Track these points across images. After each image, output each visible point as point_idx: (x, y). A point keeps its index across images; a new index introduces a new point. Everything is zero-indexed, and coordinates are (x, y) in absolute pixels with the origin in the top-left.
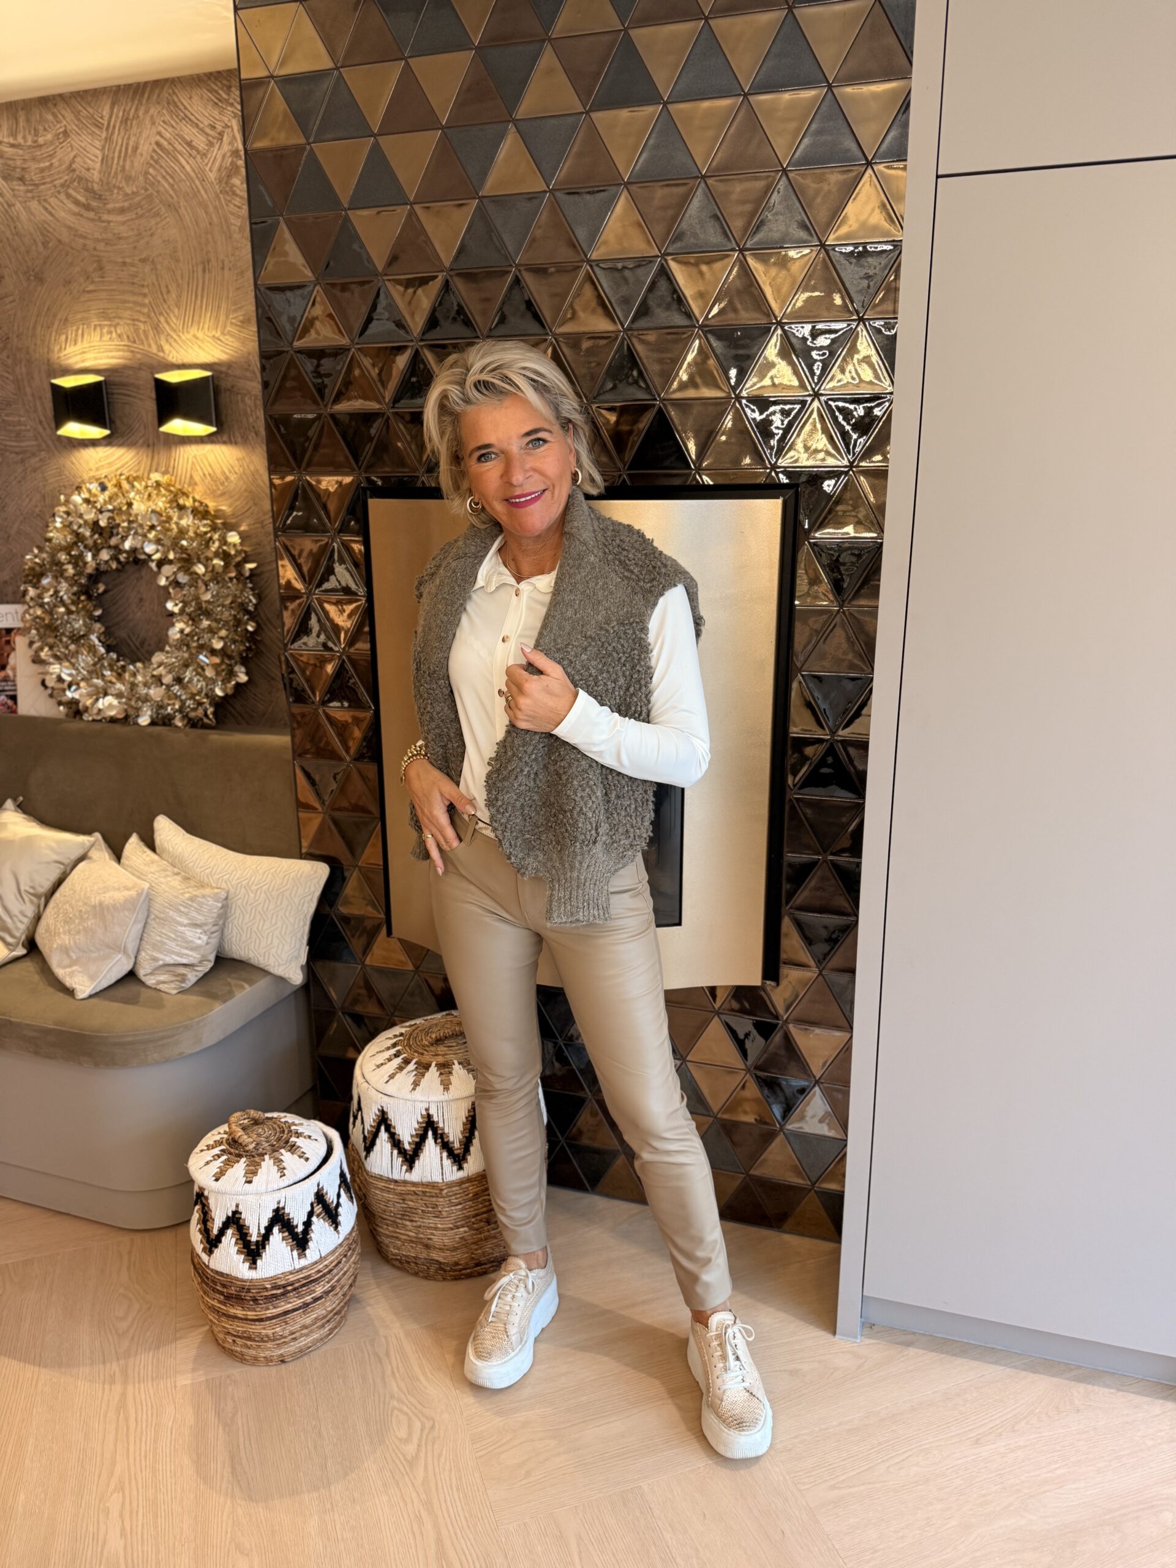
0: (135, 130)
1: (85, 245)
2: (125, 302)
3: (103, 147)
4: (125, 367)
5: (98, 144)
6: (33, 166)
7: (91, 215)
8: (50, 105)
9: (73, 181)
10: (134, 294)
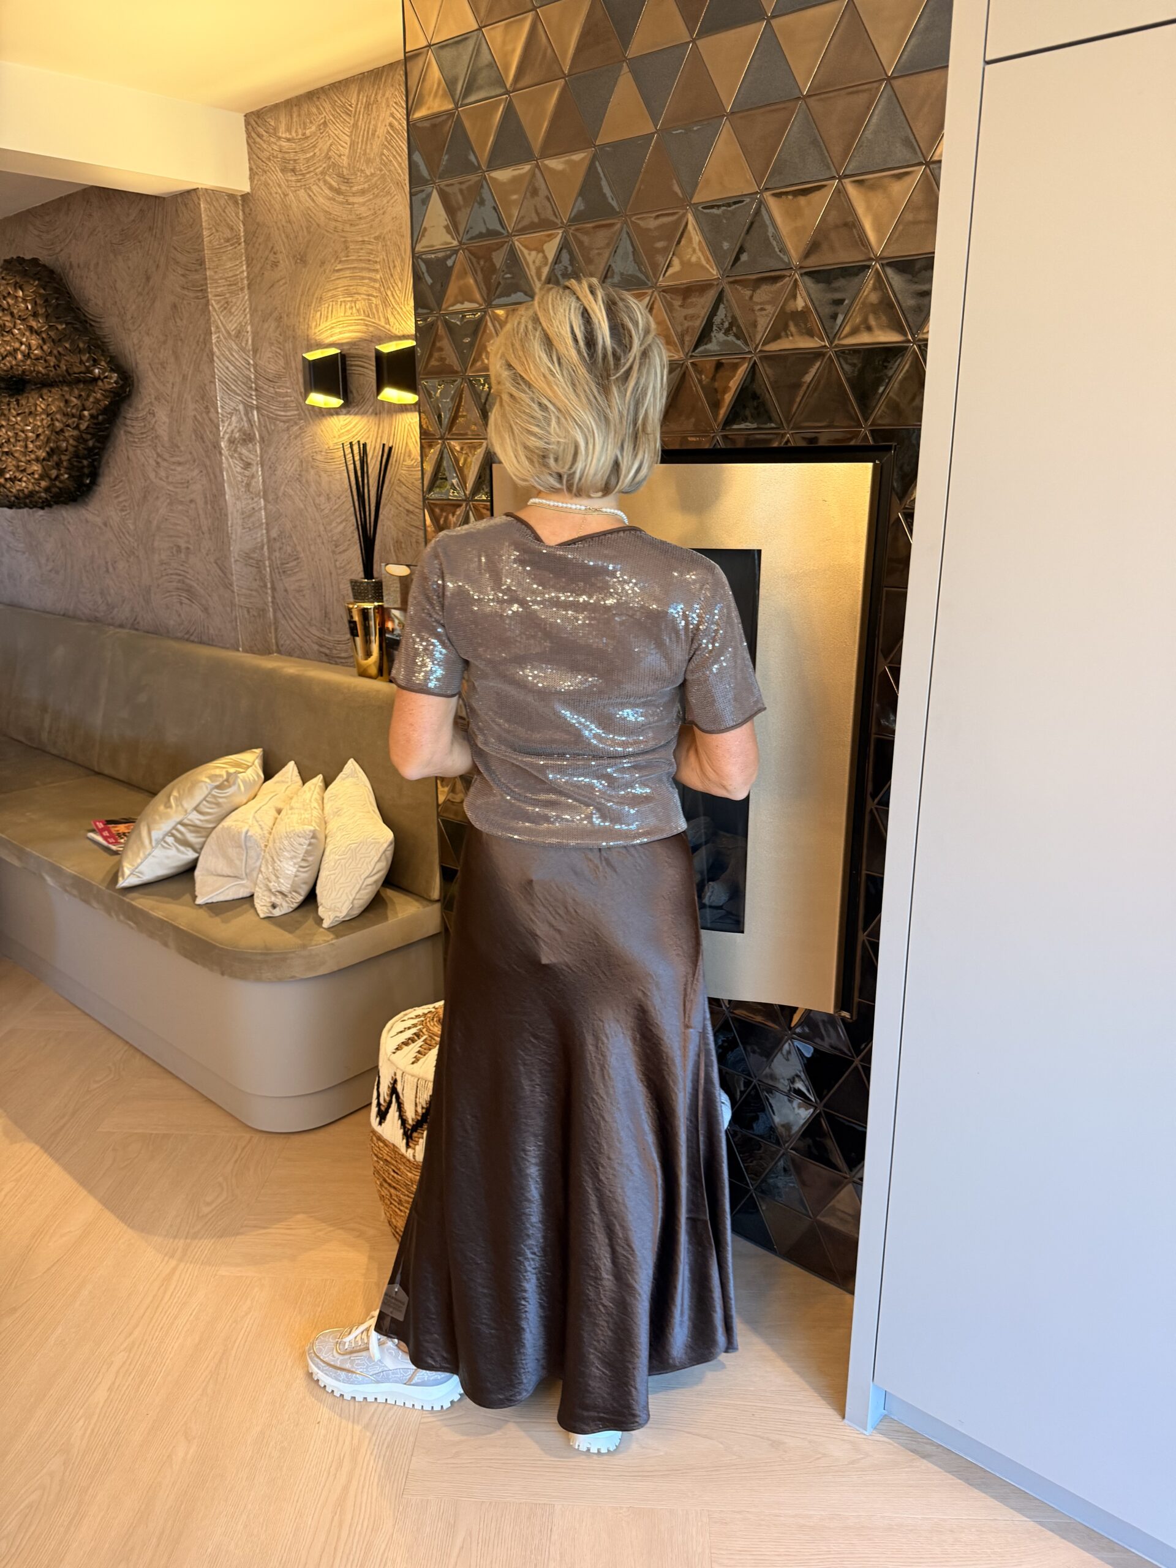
0: (374, 114)
1: (335, 229)
2: (363, 278)
3: (352, 132)
4: (362, 340)
5: (347, 130)
6: (302, 156)
7: (341, 198)
8: (315, 99)
9: (329, 167)
10: (370, 270)
